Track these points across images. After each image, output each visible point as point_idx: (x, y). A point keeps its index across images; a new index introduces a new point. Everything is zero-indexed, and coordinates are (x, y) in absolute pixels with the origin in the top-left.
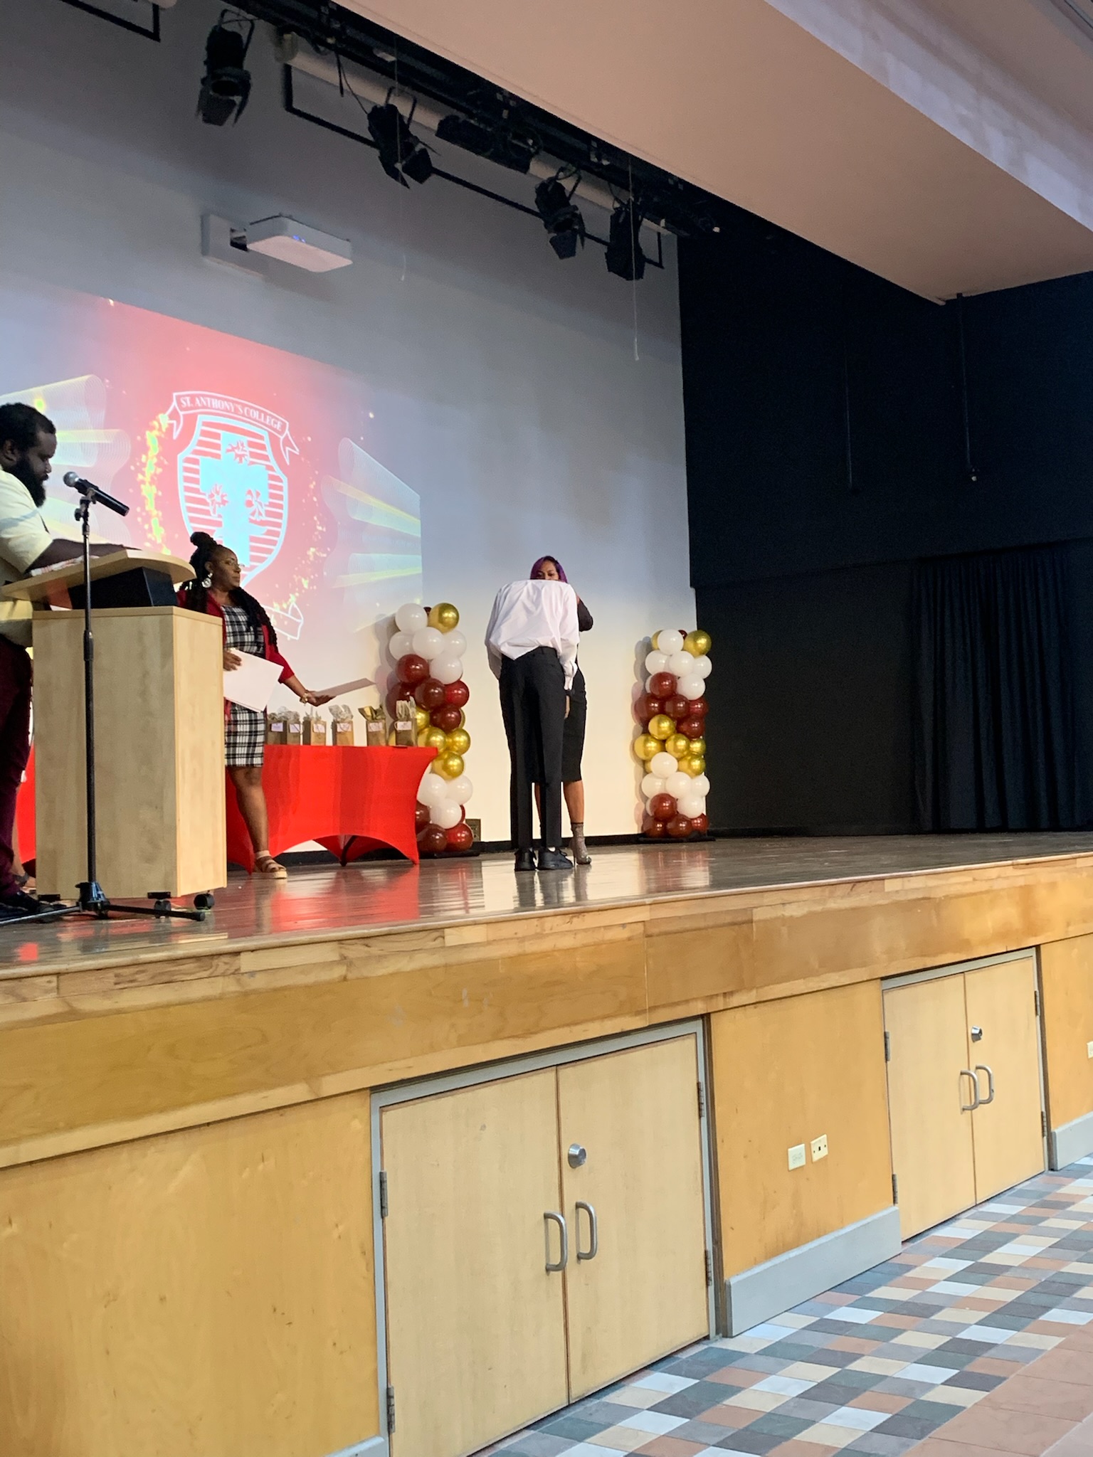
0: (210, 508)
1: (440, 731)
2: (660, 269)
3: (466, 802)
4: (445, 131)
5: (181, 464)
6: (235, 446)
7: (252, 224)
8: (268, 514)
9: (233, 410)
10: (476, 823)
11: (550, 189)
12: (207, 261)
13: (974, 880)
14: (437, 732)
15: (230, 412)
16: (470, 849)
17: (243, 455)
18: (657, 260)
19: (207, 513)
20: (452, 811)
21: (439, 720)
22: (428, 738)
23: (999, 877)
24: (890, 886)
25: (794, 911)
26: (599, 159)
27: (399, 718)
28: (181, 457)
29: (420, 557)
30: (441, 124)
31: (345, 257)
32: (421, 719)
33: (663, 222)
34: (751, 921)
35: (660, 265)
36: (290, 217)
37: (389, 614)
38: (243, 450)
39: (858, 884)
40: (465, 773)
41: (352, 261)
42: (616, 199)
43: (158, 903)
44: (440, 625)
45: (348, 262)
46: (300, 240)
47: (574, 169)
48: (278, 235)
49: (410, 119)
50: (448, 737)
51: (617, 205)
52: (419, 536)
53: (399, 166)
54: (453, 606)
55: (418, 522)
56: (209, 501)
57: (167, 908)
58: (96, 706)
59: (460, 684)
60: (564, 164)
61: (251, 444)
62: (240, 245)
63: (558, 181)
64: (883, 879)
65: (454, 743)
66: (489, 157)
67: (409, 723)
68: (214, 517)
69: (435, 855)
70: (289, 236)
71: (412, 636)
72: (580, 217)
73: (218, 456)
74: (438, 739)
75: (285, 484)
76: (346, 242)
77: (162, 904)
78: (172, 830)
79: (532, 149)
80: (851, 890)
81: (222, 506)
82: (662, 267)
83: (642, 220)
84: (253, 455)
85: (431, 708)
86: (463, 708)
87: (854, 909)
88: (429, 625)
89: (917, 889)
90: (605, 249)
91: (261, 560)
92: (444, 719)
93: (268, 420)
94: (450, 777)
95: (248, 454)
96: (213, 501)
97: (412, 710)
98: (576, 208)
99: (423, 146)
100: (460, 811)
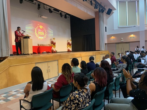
10: (57, 51)
12: (39, 18)
22: (53, 46)
33: (68, 15)
36: (43, 15)
37: (51, 39)
40: (56, 48)
44: (54, 39)
69: (53, 53)
76: (47, 17)
86: (55, 44)
90: (64, 16)
98: (62, 14)
99: (52, 11)
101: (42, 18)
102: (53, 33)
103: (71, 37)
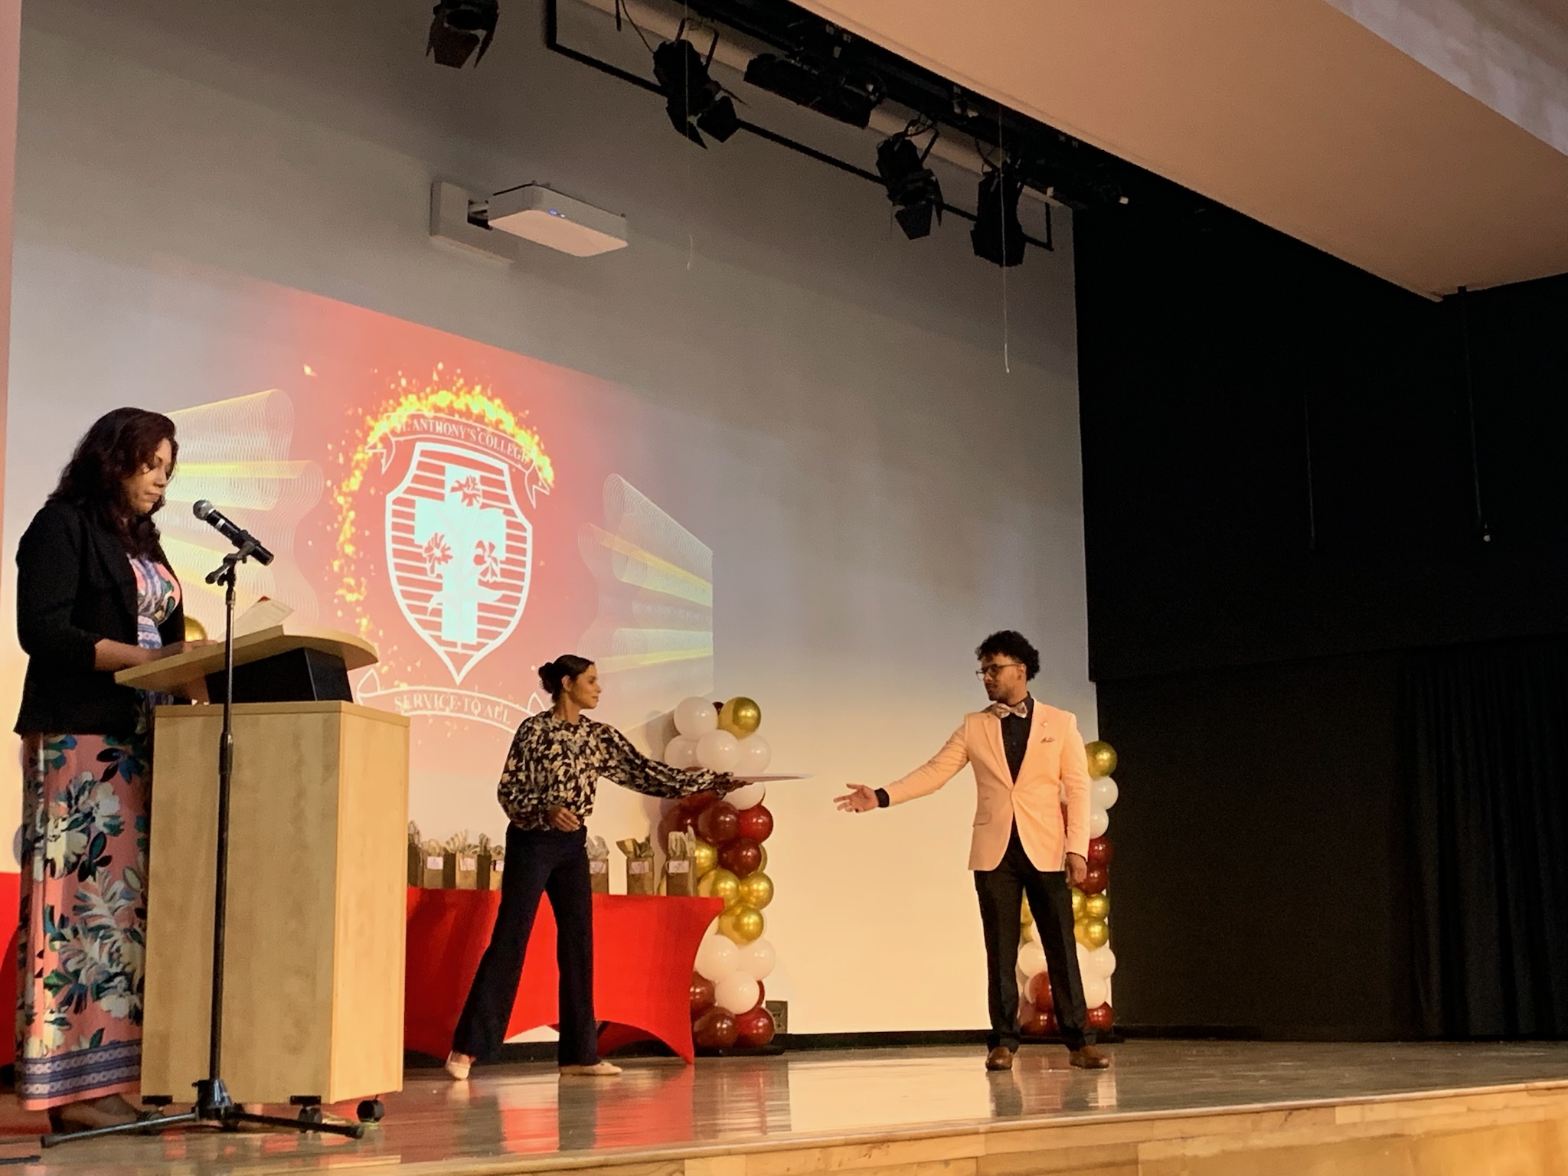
0: (428, 566)
1: (732, 876)
2: (1047, 251)
3: (766, 977)
4: (756, 74)
5: (390, 507)
6: (463, 482)
7: (495, 194)
8: (505, 573)
9: (463, 437)
10: (781, 1008)
11: (896, 148)
12: (438, 241)
13: (1469, 1110)
14: (726, 877)
15: (459, 438)
16: (772, 1043)
17: (475, 496)
18: (1045, 240)
19: (422, 571)
20: (745, 989)
21: (730, 861)
22: (715, 884)
23: (1506, 1107)
24: (1343, 1115)
25: (1197, 1149)
26: (964, 110)
27: (672, 855)
28: (390, 497)
29: (711, 634)
30: (751, 64)
31: (620, 238)
32: (706, 857)
33: (1050, 191)
34: (1135, 1162)
35: (1048, 246)
36: (547, 186)
37: (667, 711)
38: (473, 489)
39: (1295, 1113)
40: (766, 935)
41: (627, 240)
42: (986, 161)
43: (303, 1111)
44: (736, 728)
45: (624, 244)
46: (558, 215)
47: (929, 122)
48: (529, 209)
49: (709, 58)
50: (742, 884)
51: (988, 169)
52: (709, 603)
53: (693, 120)
54: (752, 702)
55: (709, 587)
56: (425, 555)
57: (316, 1119)
58: (232, 835)
59: (760, 810)
60: (914, 114)
61: (485, 481)
62: (479, 220)
63: (907, 138)
64: (1333, 1106)
65: (750, 893)
66: (814, 107)
67: (686, 863)
68: (430, 578)
69: (721, 1051)
70: (544, 210)
71: (697, 741)
72: (936, 184)
73: (441, 497)
74: (728, 886)
75: (529, 534)
76: (619, 217)
77: (309, 1113)
78: (328, 1008)
79: (872, 97)
80: (1286, 1120)
81: (443, 563)
82: (1052, 250)
83: (1022, 187)
84: (486, 495)
85: (720, 843)
86: (765, 844)
87: (1288, 1149)
88: (720, 727)
89: (1385, 1122)
90: (971, 225)
91: (494, 635)
92: (738, 858)
93: (509, 450)
94: (745, 940)
95: (480, 493)
96: (431, 556)
97: (690, 845)
98: (930, 173)
99: (726, 95)
100: (757, 988)
101: (512, 246)
102: (701, 592)
103: (1092, 677)
